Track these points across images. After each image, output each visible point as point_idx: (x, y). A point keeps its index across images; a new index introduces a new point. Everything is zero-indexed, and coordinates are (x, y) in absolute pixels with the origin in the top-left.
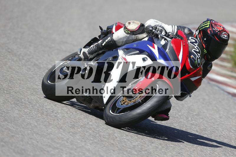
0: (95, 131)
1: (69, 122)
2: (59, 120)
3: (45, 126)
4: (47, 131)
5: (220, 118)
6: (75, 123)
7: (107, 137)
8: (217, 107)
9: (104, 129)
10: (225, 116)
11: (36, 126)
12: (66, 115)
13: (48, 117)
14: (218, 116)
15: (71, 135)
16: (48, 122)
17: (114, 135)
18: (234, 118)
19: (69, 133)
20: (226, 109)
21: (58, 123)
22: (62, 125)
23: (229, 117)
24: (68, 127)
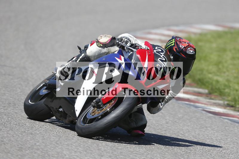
0: (43, 151)
1: (16, 145)
2: (6, 144)
5: (167, 123)
6: (22, 145)
7: (56, 156)
9: (52, 148)
10: (172, 121)
12: (12, 139)
14: (164, 122)
17: (62, 153)
18: (181, 122)
19: (17, 156)
20: (172, 114)
21: (5, 147)
22: (9, 149)
23: (176, 122)
24: (15, 150)
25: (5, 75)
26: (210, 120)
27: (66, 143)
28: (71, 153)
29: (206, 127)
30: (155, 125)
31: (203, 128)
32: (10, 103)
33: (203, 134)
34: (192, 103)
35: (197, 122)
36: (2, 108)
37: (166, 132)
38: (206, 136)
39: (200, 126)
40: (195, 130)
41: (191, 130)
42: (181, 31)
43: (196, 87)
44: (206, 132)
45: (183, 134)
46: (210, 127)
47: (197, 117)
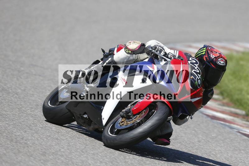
0: (67, 158)
1: (40, 149)
2: (30, 147)
3: (14, 153)
4: (17, 159)
5: (199, 142)
6: (46, 150)
7: (80, 164)
8: (195, 131)
9: (77, 156)
10: (204, 140)
11: (5, 154)
12: (36, 142)
13: (17, 144)
14: (196, 140)
15: (42, 163)
16: (18, 149)
17: (87, 162)
18: (213, 142)
19: (40, 160)
20: (205, 133)
21: (29, 150)
22: (32, 153)
23: (208, 141)
24: (38, 154)
25: (35, 75)
26: (245, 143)
27: (92, 152)
28: (96, 163)
29: (240, 150)
30: (186, 142)
31: (236, 150)
32: (38, 105)
33: (236, 157)
34: (227, 124)
35: (231, 144)
36: (29, 109)
37: (198, 151)
38: (239, 159)
39: (233, 148)
40: (228, 152)
41: (223, 151)
42: (223, 48)
43: (233, 107)
44: (239, 155)
45: (215, 155)
46: (243, 150)
47: (231, 138)
